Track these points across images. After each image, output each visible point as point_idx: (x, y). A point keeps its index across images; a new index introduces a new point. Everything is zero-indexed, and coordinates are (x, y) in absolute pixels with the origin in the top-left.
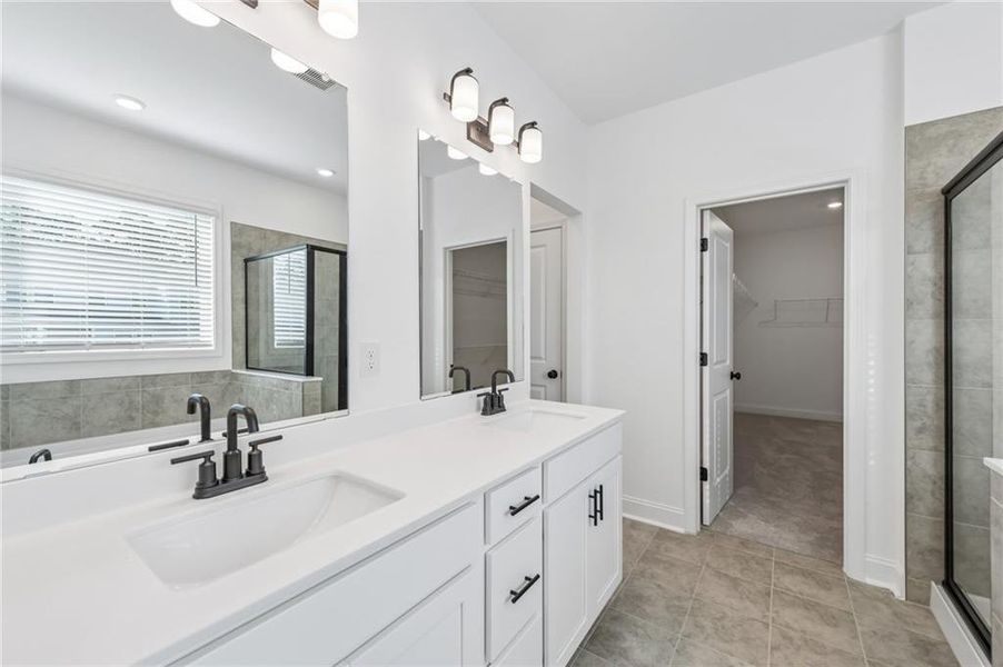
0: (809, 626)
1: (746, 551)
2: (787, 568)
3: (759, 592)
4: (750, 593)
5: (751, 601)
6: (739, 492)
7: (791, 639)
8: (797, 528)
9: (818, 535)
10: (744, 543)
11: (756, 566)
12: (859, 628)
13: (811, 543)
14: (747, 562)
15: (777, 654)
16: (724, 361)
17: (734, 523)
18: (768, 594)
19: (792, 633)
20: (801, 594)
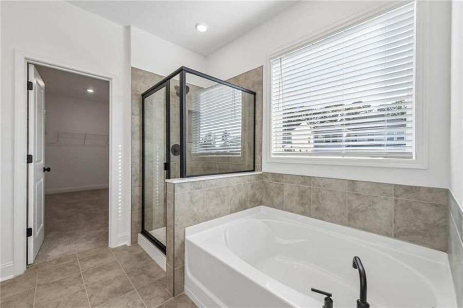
0: (102, 277)
1: (61, 264)
2: (85, 259)
3: (75, 278)
4: (70, 282)
5: (72, 285)
6: (48, 236)
7: (97, 288)
8: (85, 240)
9: (95, 238)
10: (59, 260)
11: (70, 268)
12: (120, 264)
13: (93, 243)
14: (64, 268)
15: (92, 299)
16: (40, 161)
17: (49, 254)
18: (80, 276)
19: (96, 285)
20: (95, 266)
